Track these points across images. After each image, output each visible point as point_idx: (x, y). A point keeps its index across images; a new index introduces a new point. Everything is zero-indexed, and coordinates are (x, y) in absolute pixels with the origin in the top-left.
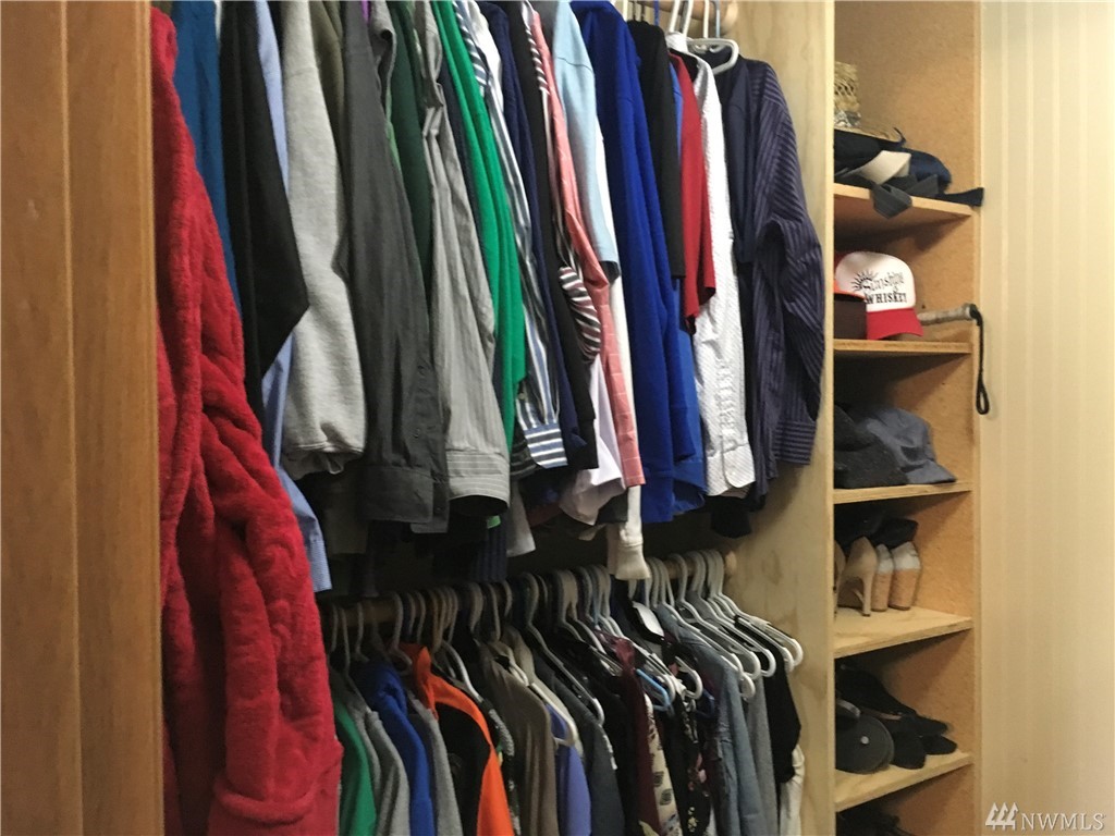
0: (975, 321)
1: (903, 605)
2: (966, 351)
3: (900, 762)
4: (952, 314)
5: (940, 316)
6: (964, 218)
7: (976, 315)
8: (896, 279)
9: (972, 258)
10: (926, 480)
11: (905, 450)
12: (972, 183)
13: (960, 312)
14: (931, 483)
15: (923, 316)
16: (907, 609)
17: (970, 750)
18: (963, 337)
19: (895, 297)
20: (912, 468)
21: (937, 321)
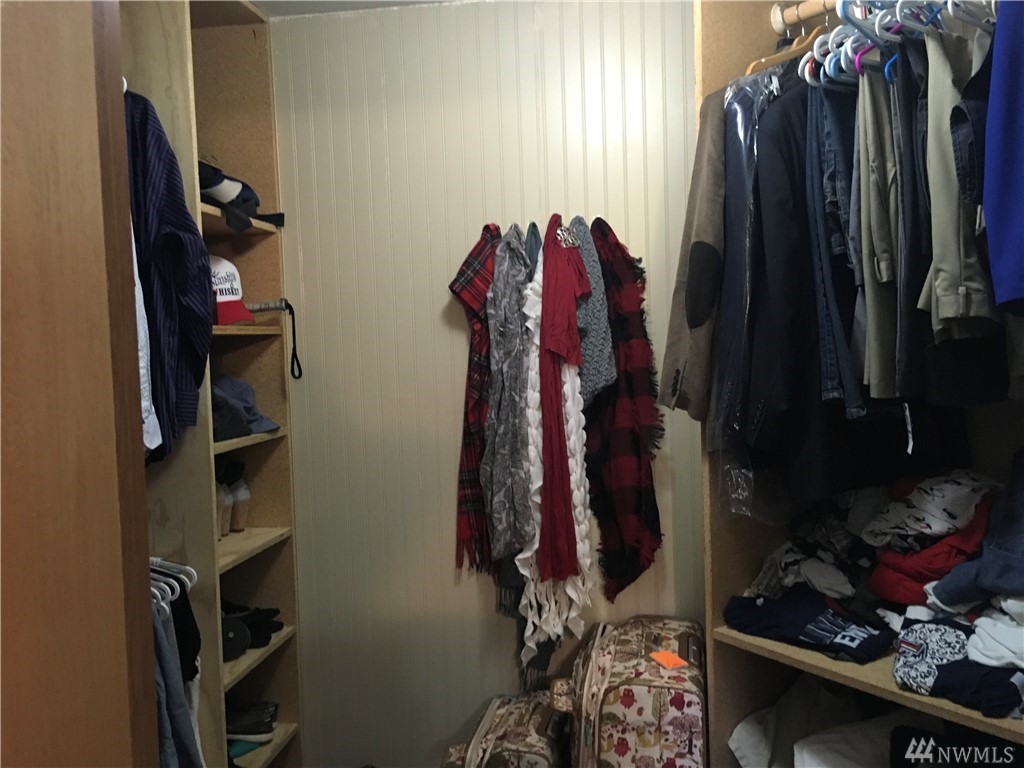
0: (288, 311)
1: (240, 527)
2: (278, 333)
3: (255, 645)
4: (272, 305)
5: (263, 306)
6: (271, 233)
7: (289, 307)
8: (231, 277)
9: (278, 264)
10: (264, 430)
11: (245, 408)
12: (275, 208)
13: (278, 304)
14: (265, 432)
15: (249, 306)
16: (242, 530)
17: (293, 623)
18: (276, 322)
19: (232, 291)
20: (250, 422)
21: (261, 310)
